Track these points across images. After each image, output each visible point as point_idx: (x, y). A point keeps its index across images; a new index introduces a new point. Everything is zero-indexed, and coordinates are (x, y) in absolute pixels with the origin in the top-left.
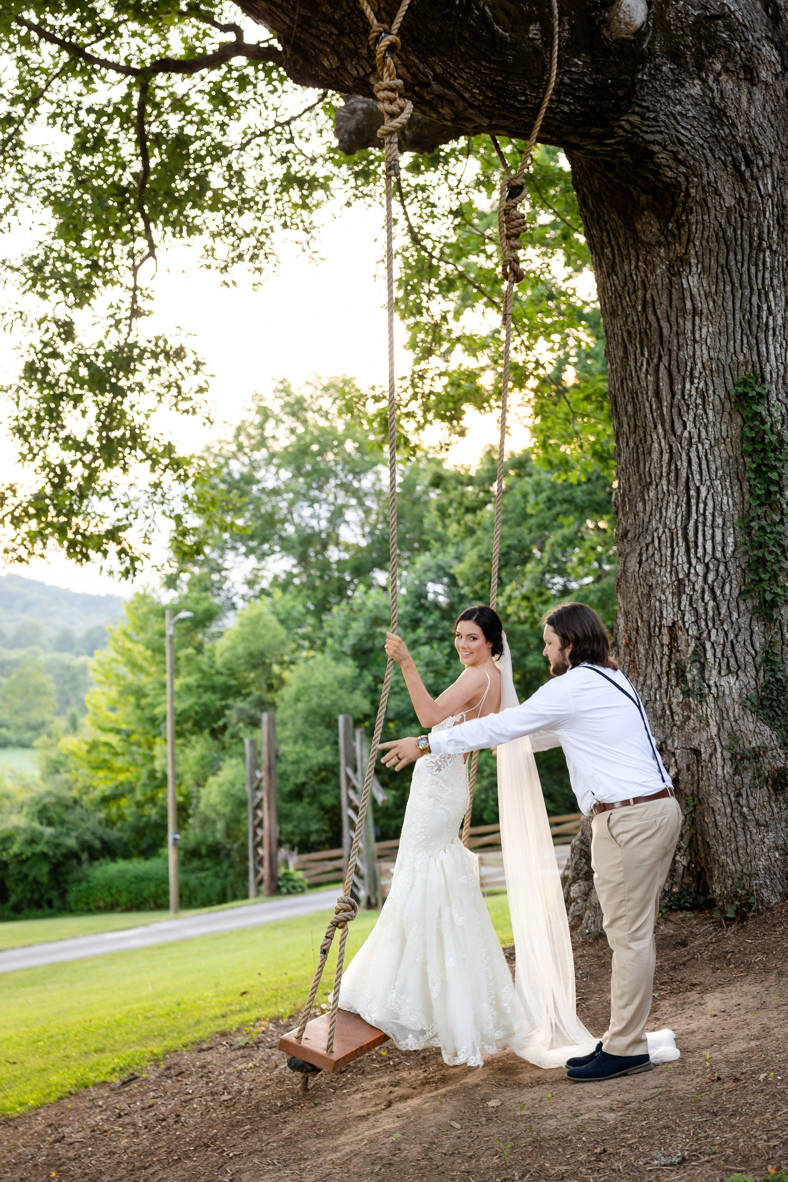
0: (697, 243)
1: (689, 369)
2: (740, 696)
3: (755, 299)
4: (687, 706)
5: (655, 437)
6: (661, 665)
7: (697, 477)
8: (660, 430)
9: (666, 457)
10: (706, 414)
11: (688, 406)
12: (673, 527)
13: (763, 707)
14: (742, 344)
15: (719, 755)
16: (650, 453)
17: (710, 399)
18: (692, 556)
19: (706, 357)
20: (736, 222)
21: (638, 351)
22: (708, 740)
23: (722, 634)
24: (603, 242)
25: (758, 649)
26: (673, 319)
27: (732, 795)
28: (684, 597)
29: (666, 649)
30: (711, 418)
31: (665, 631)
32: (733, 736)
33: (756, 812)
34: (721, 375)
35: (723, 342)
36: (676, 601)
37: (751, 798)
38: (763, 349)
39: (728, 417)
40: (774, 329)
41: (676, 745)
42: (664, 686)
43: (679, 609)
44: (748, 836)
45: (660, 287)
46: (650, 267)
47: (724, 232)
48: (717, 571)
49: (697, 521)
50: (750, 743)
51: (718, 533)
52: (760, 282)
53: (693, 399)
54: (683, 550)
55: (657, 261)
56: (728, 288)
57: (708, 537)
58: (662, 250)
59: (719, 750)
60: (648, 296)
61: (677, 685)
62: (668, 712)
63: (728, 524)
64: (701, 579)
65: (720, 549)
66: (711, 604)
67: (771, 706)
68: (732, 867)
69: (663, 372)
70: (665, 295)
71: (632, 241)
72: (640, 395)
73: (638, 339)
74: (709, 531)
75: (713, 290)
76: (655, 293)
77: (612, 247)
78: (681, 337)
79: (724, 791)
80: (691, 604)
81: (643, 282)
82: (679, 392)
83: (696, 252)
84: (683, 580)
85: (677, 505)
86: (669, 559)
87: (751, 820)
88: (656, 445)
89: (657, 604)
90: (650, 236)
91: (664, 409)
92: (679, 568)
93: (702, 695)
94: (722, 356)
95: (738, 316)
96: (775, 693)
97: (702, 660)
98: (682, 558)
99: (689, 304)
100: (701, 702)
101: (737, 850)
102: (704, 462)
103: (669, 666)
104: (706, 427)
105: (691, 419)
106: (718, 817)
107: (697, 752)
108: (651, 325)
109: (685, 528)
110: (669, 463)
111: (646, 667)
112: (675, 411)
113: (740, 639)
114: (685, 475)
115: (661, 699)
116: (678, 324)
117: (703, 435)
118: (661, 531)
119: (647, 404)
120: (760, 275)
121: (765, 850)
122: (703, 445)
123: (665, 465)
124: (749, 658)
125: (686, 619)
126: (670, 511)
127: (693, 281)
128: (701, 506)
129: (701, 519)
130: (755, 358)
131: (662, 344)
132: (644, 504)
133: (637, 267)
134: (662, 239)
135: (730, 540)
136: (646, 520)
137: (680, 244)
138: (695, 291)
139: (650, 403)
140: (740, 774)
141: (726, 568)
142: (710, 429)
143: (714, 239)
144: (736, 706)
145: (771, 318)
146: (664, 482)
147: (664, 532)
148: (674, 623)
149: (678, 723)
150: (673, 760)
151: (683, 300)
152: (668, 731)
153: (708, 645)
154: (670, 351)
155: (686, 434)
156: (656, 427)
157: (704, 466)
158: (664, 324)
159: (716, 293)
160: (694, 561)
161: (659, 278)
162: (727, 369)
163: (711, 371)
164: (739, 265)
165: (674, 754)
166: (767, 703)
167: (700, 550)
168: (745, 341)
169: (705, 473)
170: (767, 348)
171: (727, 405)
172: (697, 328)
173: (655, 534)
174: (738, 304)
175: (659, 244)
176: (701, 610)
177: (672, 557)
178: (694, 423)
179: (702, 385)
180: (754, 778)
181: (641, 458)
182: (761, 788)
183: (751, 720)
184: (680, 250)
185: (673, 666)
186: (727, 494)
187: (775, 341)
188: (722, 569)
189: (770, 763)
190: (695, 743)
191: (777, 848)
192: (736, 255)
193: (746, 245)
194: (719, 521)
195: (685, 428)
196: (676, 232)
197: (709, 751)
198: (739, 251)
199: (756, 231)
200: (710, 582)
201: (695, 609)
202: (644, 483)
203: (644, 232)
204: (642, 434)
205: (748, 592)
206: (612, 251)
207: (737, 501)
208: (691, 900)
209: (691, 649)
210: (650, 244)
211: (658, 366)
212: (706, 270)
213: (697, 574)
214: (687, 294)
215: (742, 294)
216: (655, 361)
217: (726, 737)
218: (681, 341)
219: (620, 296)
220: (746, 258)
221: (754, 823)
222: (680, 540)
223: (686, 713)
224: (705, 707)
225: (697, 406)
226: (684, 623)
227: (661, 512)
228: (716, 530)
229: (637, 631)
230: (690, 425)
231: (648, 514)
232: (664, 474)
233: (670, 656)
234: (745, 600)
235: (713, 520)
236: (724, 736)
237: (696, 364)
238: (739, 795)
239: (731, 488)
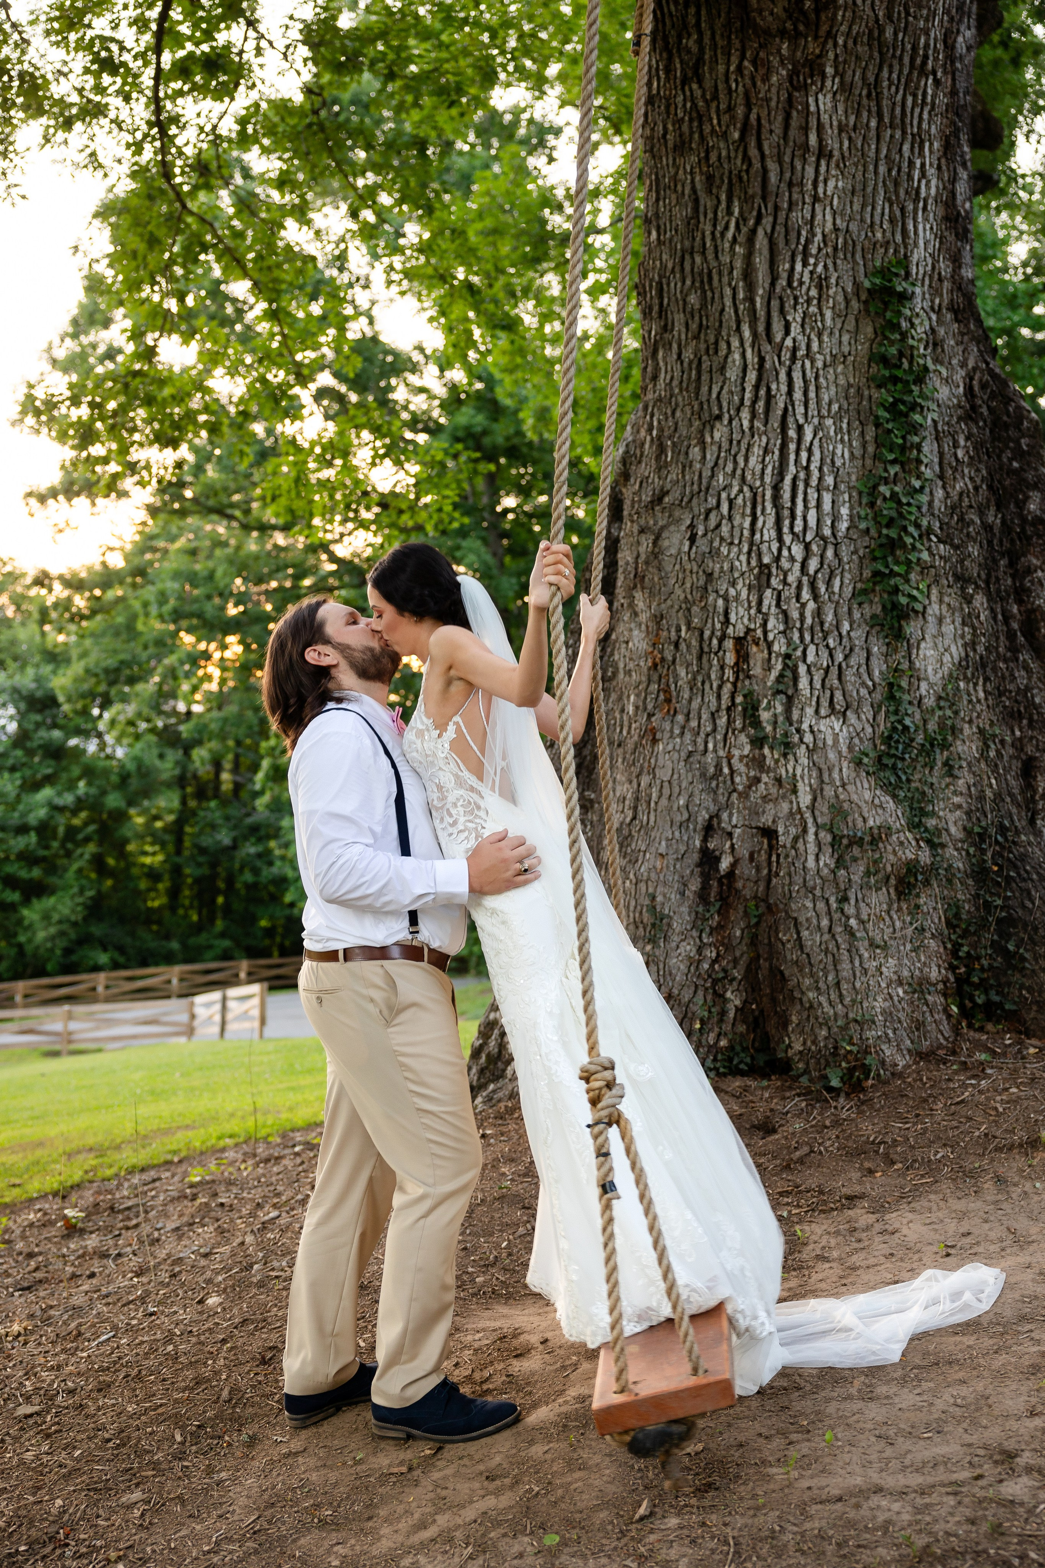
0: (840, 42)
1: (803, 241)
2: (850, 748)
3: (906, 147)
4: (759, 763)
5: (735, 343)
6: (719, 697)
7: (800, 410)
8: (747, 333)
9: (752, 376)
10: (822, 315)
11: (796, 298)
12: (758, 483)
13: (883, 767)
14: (883, 214)
15: (811, 837)
16: (723, 369)
17: (831, 292)
18: (786, 530)
19: (829, 226)
20: (899, 19)
21: (723, 205)
22: (791, 814)
23: (824, 654)
24: (685, 26)
25: (877, 680)
26: (787, 159)
27: (832, 900)
28: (768, 593)
29: (729, 674)
30: (829, 322)
31: (729, 644)
32: (838, 811)
33: (870, 926)
34: (849, 256)
35: (857, 207)
36: (754, 599)
37: (862, 905)
38: (911, 227)
39: (853, 322)
40: (925, 201)
41: (734, 821)
42: (721, 730)
43: (759, 611)
44: (857, 963)
45: (773, 104)
46: (762, 71)
47: (882, 31)
48: (822, 556)
49: (795, 479)
50: (865, 820)
51: (827, 498)
52: (915, 122)
53: (804, 288)
54: (771, 521)
55: (775, 61)
56: (873, 123)
57: (813, 503)
58: (785, 46)
59: (812, 830)
60: (753, 117)
61: (743, 729)
62: (726, 770)
63: (842, 487)
64: (797, 566)
65: (829, 522)
66: (811, 605)
67: (894, 767)
68: (827, 1008)
69: (761, 240)
70: (780, 118)
71: (738, 24)
72: (716, 278)
73: (725, 187)
74: (813, 495)
75: (852, 123)
76: (764, 114)
77: (701, 34)
78: (796, 189)
79: (818, 892)
80: (778, 605)
81: (747, 94)
82: (785, 275)
83: (836, 56)
84: (768, 566)
85: (766, 451)
86: (746, 533)
87: (862, 939)
88: (737, 356)
89: (720, 602)
90: (770, 19)
91: (758, 300)
92: (764, 547)
93: (787, 745)
94: (853, 227)
95: (882, 169)
96: (901, 747)
97: (790, 692)
98: (770, 533)
99: (813, 139)
100: (785, 755)
101: (838, 984)
102: (812, 388)
103: (733, 698)
104: (820, 335)
105: (799, 320)
106: (805, 934)
107: (769, 833)
108: (750, 165)
109: (777, 488)
110: (757, 387)
111: (690, 701)
112: (775, 304)
113: (853, 661)
114: (782, 405)
115: (715, 751)
116: (793, 167)
117: (815, 346)
118: (735, 489)
119: (728, 291)
120: (917, 110)
121: (883, 985)
122: (813, 362)
123: (749, 388)
124: (863, 692)
125: (770, 626)
126: (753, 461)
127: (825, 102)
128: (804, 455)
129: (802, 475)
130: (899, 238)
131: (764, 198)
132: (704, 450)
133: (740, 69)
134: (789, 25)
135: (844, 511)
136: (707, 473)
137: (816, 38)
138: (825, 118)
139: (734, 290)
140: (846, 868)
141: (836, 554)
142: (826, 338)
143: (865, 39)
144: (845, 764)
145: (924, 182)
146: (745, 415)
147: (741, 491)
148: (748, 631)
149: (740, 788)
150: (728, 844)
151: (806, 129)
152: (722, 799)
153: (802, 669)
154: (776, 208)
155: (789, 342)
156: (738, 329)
157: (812, 395)
158: (773, 167)
159: (855, 129)
160: (788, 539)
161: (774, 90)
162: (859, 248)
163: (835, 249)
164: (893, 88)
165: (730, 835)
166: (890, 762)
167: (799, 522)
168: (887, 211)
169: (812, 405)
170: (915, 227)
171: (855, 304)
172: (821, 178)
173: (724, 495)
174: (884, 152)
175: (783, 33)
176: (795, 615)
177: (753, 532)
178: (802, 326)
179: (820, 269)
180: (868, 873)
181: (705, 377)
182: (878, 889)
183: (866, 785)
184: (813, 47)
185: (739, 699)
186: (842, 441)
187: (926, 219)
188: (830, 553)
189: (895, 853)
190: (766, 820)
191: (900, 983)
192: (891, 73)
193: (906, 60)
194: (830, 480)
195: (787, 332)
196: (813, 16)
197: (793, 831)
198: (896, 68)
199: (922, 40)
200: (811, 571)
201: (785, 613)
202: (706, 416)
203: (760, 11)
204: (712, 339)
205: (864, 592)
206: (700, 41)
207: (858, 453)
208: (748, 1060)
209: (774, 674)
210: (767, 32)
211: (754, 232)
212: (846, 88)
213: (792, 559)
214: (813, 123)
215: (892, 136)
216: (752, 222)
217: (825, 810)
218: (795, 196)
219: (700, 117)
220: (903, 80)
221: (866, 943)
222: (769, 505)
223: (752, 773)
224: (792, 763)
225: (809, 301)
226: (765, 633)
227: (735, 462)
228: (825, 494)
229: (677, 645)
230: (795, 329)
231: (710, 465)
232: (747, 402)
233: (735, 684)
234: (860, 604)
235: (820, 479)
236: (823, 807)
237: (814, 235)
238: (845, 899)
239: (849, 432)
